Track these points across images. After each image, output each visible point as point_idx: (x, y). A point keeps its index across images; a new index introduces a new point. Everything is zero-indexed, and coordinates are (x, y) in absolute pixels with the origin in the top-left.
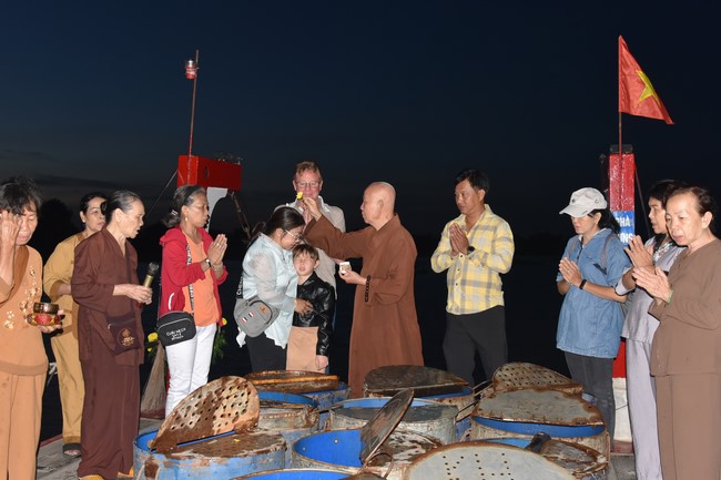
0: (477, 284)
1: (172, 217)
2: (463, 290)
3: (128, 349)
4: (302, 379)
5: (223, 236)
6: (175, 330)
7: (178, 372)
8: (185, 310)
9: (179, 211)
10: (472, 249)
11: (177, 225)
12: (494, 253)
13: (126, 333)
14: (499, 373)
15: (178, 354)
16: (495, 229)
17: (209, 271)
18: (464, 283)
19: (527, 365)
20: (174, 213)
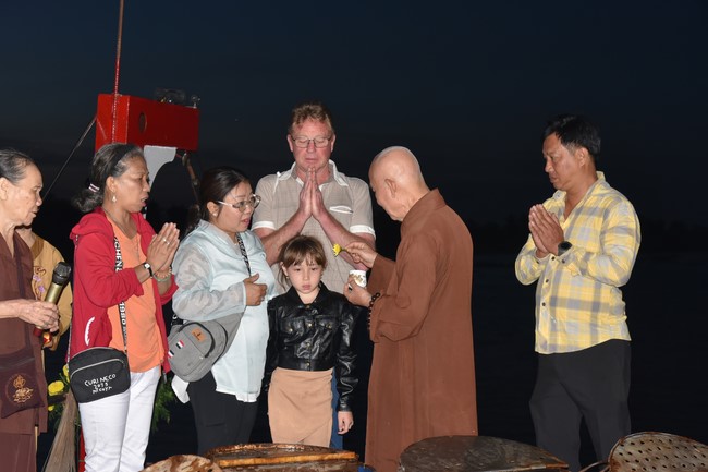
0: (574, 304)
1: (90, 195)
2: (553, 313)
3: (23, 408)
4: (299, 459)
5: (173, 225)
6: (98, 377)
7: (99, 445)
8: (112, 345)
9: (102, 184)
10: (566, 246)
11: (98, 208)
12: (603, 253)
13: (19, 381)
14: (619, 449)
15: (99, 416)
16: (605, 213)
17: (150, 282)
18: (554, 302)
19: (665, 437)
20: (93, 188)
